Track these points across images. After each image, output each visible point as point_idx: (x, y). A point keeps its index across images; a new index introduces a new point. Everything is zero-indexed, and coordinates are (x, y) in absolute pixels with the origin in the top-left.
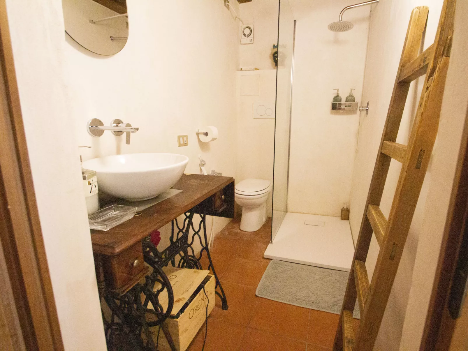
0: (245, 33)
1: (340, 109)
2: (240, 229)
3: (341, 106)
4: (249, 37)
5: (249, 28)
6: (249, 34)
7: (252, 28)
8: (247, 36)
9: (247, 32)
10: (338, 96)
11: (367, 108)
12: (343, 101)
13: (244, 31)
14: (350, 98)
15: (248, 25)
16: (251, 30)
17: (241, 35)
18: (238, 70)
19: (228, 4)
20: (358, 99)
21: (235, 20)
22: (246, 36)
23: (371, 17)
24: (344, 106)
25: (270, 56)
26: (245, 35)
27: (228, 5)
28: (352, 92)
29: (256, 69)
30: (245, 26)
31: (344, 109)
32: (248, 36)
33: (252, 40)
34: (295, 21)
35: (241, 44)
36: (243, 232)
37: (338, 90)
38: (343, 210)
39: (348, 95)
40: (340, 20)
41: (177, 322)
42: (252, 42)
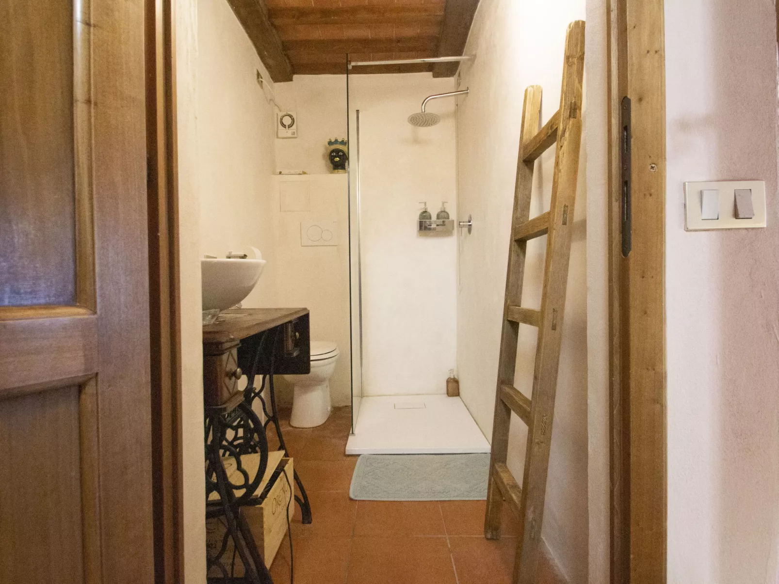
0: (285, 123)
1: (430, 229)
2: (293, 427)
3: (432, 225)
4: (291, 128)
5: (291, 116)
6: (290, 125)
7: (295, 117)
8: (287, 127)
9: (287, 121)
10: (425, 212)
11: (470, 224)
12: (434, 218)
13: (281, 119)
14: (443, 214)
15: (289, 113)
16: (293, 120)
17: (278, 125)
18: (274, 173)
19: (262, 80)
20: (453, 216)
21: (269, 103)
22: (285, 128)
23: (458, 113)
24: (436, 225)
25: (324, 156)
26: (284, 126)
27: (262, 82)
28: (445, 206)
29: (304, 173)
30: (285, 113)
31: (434, 229)
32: (289, 127)
33: (296, 133)
34: (358, 111)
35: (278, 137)
36: (298, 429)
37: (425, 203)
38: (448, 381)
39: (440, 210)
40: (422, 112)
41: (262, 508)
42: (295, 136)
